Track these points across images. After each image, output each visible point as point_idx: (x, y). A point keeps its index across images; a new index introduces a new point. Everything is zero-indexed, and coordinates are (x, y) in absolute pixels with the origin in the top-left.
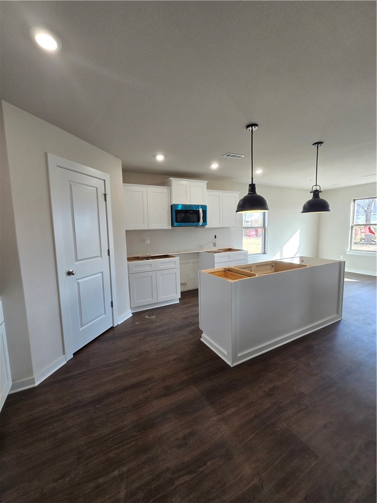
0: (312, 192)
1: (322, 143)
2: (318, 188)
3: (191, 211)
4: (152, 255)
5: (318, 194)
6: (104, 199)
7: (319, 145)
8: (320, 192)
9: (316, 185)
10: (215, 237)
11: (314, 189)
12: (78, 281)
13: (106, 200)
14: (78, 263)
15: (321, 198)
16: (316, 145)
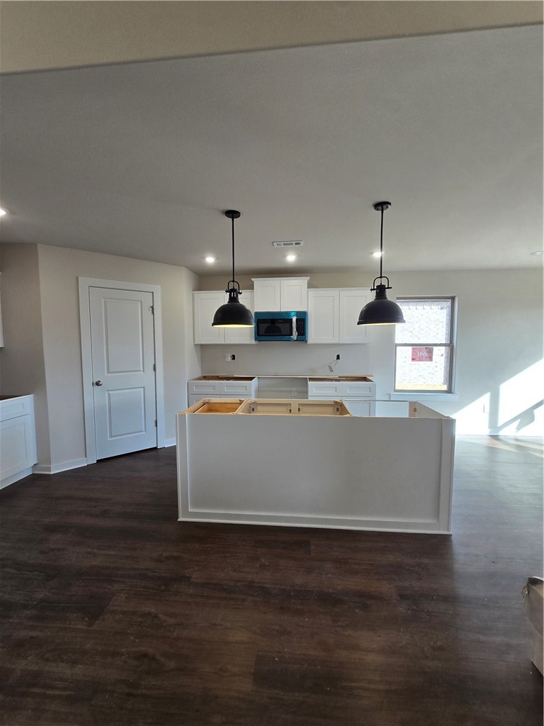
0: (374, 289)
1: (390, 204)
2: (384, 282)
3: (280, 320)
4: (235, 376)
5: (384, 292)
6: (151, 312)
7: (385, 207)
8: (388, 288)
9: (381, 277)
10: (338, 357)
11: (378, 283)
12: (110, 392)
13: (153, 313)
14: (110, 375)
15: (389, 299)
16: (380, 208)
